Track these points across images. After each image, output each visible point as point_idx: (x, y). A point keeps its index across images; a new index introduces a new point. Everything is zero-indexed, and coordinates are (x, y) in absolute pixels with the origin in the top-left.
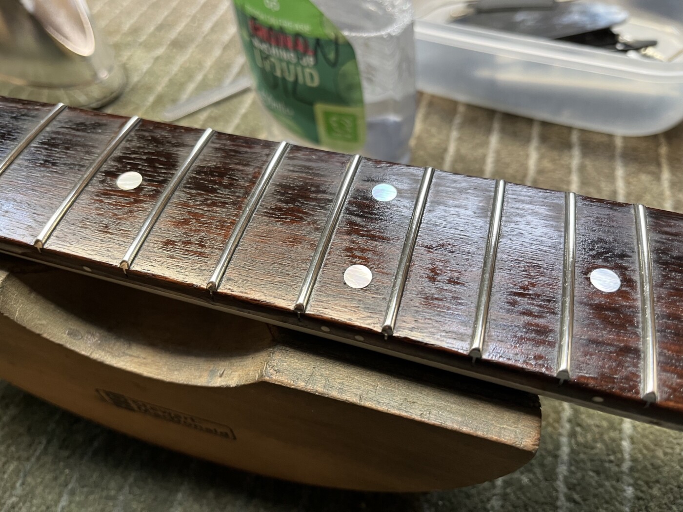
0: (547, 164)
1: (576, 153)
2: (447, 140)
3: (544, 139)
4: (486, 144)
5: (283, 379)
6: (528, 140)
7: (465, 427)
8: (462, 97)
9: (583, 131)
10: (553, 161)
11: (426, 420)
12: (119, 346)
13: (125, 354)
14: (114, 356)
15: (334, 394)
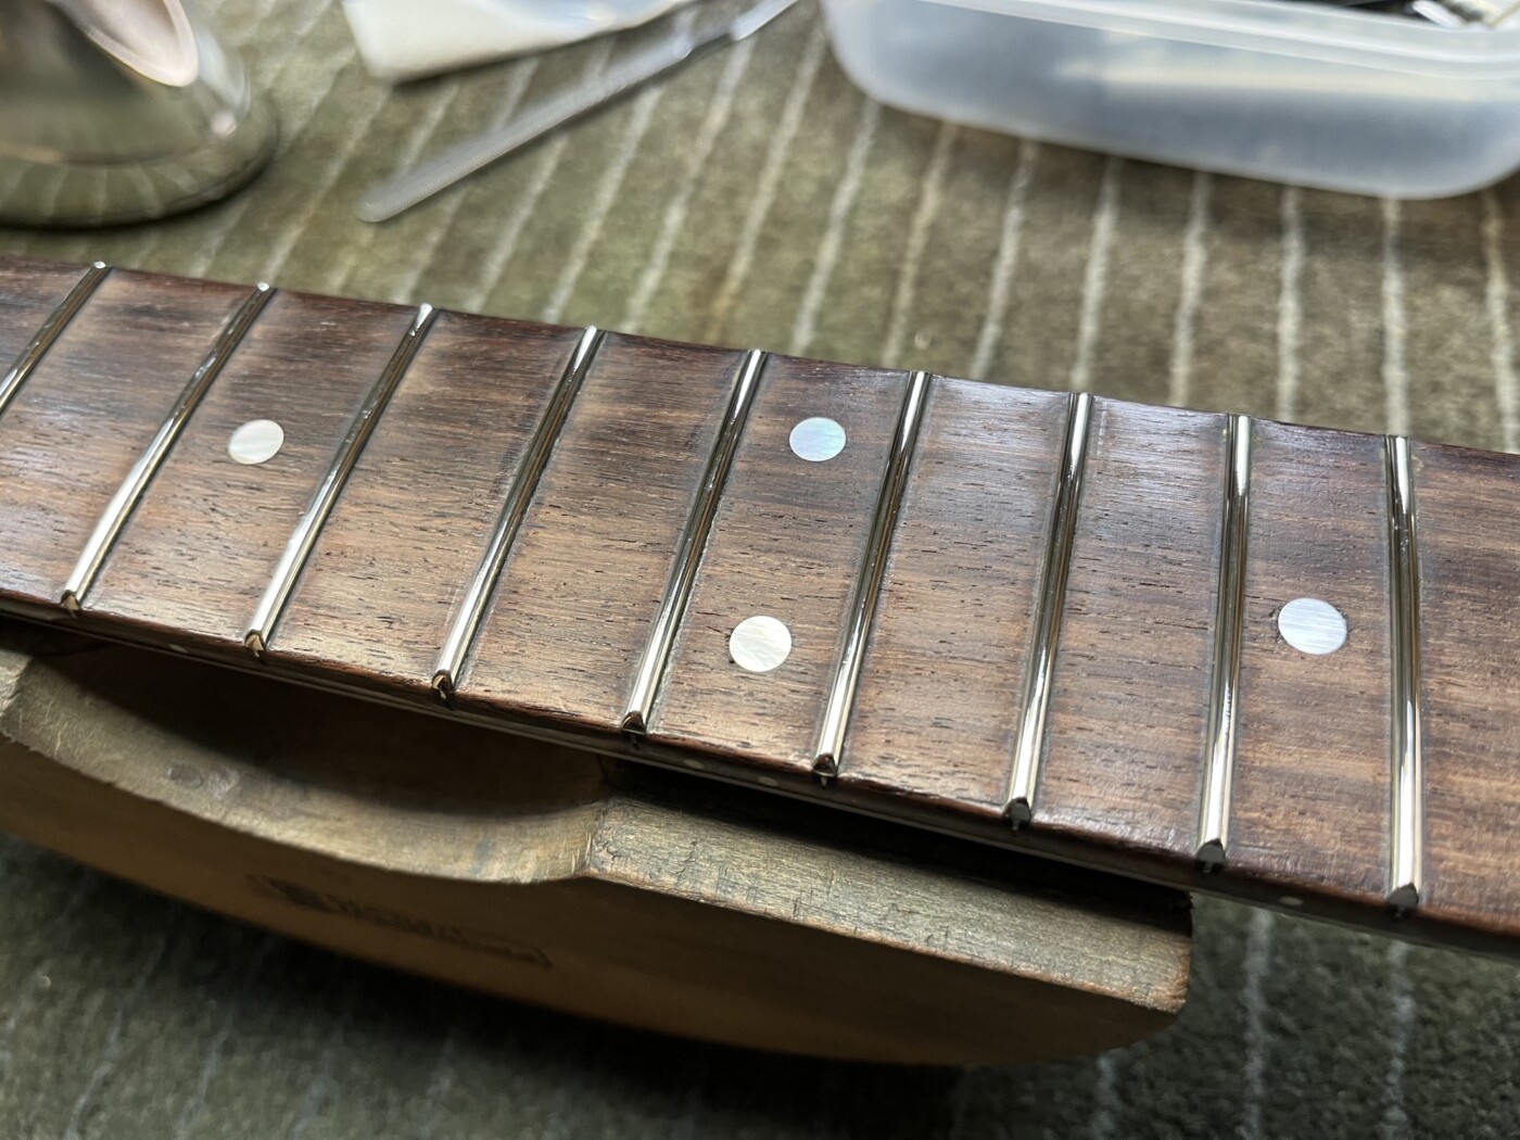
0: (1226, 275)
1: (1293, 243)
2: (998, 231)
3: (1218, 215)
4: (1085, 235)
5: (628, 872)
6: (1182, 220)
7: (1024, 964)
8: (1027, 127)
9: (1308, 191)
10: (1239, 266)
11: (940, 952)
12: (281, 795)
13: (296, 813)
14: (273, 818)
15: (740, 899)
